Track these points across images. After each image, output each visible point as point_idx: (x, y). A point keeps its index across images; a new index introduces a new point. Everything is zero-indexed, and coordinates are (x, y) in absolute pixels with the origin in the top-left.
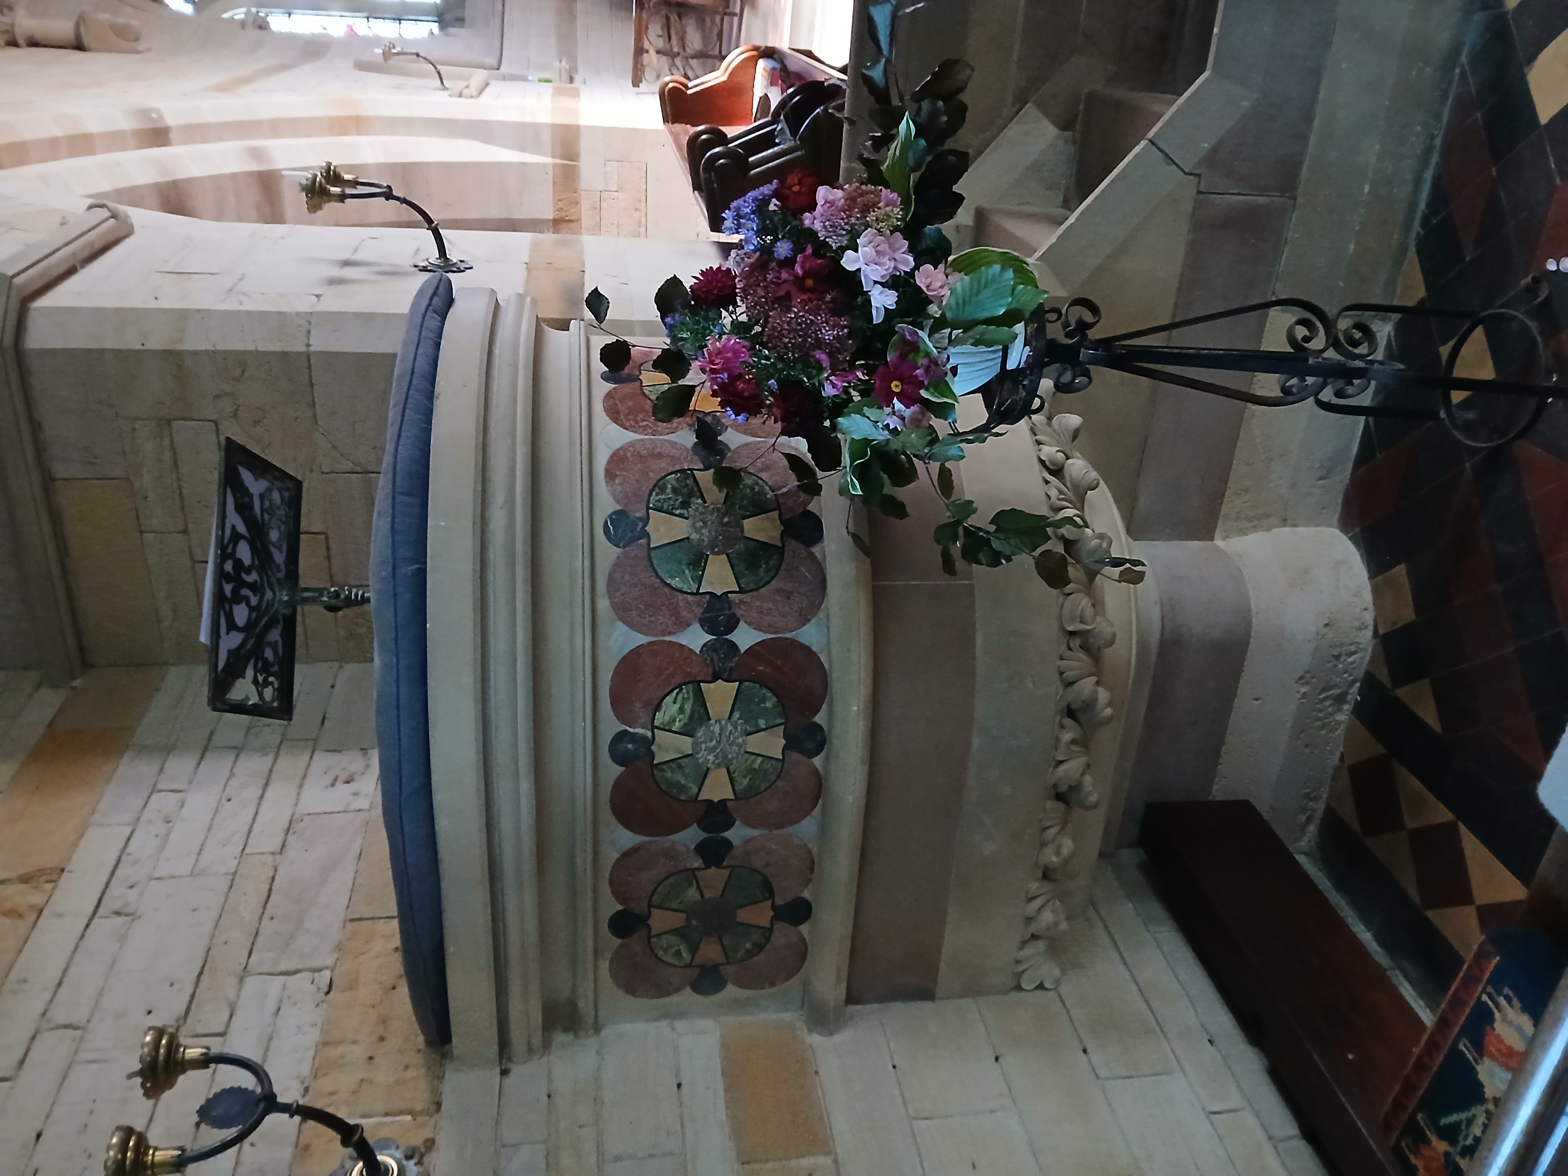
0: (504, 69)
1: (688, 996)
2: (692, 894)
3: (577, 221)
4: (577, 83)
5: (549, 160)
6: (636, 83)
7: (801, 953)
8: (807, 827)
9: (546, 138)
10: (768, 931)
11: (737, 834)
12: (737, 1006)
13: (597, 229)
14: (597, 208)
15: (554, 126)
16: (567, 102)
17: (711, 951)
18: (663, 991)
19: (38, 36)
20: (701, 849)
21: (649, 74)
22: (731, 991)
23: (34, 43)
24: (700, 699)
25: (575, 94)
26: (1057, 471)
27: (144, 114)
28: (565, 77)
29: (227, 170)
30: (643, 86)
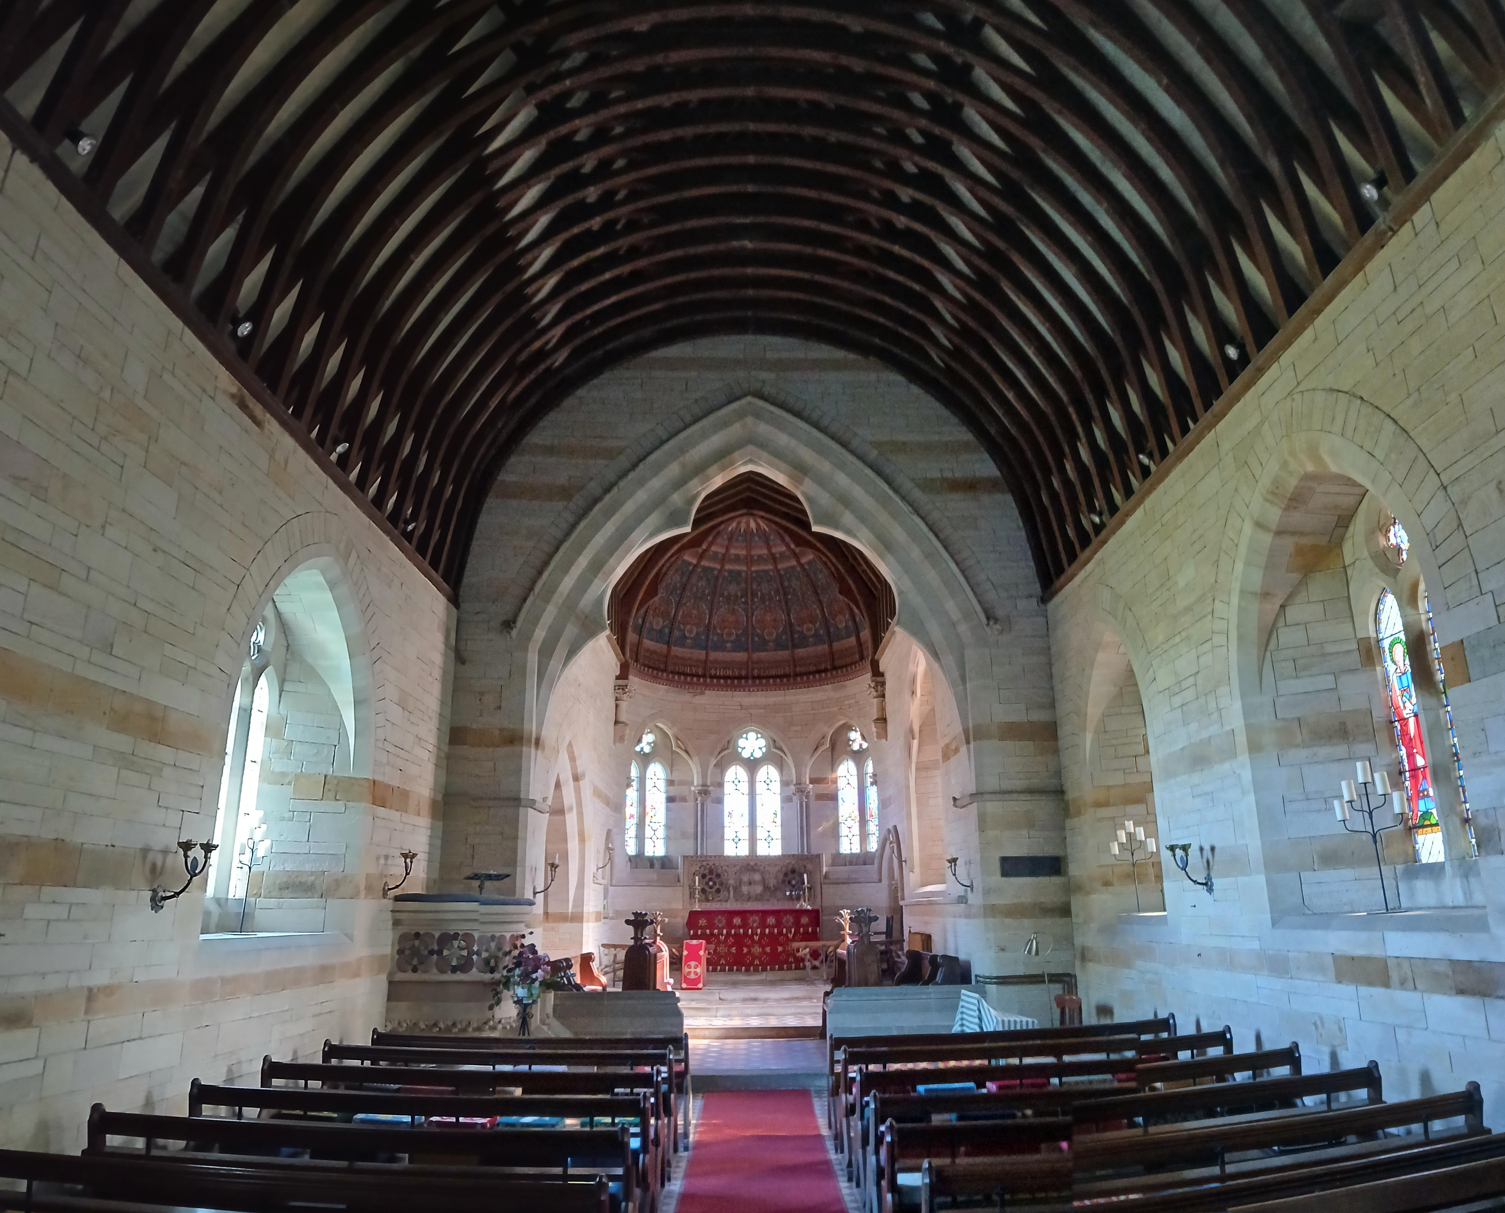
0: (611, 889)
1: (397, 948)
2: (422, 948)
3: (547, 922)
4: (603, 921)
5: (570, 911)
6: (603, 945)
7: (405, 971)
8: (435, 971)
9: (579, 910)
10: (410, 964)
11: (435, 956)
12: (393, 958)
13: (544, 930)
14: (553, 929)
15: (583, 913)
16: (593, 917)
17: (407, 952)
18: (399, 943)
19: (619, 708)
20: (433, 950)
21: (606, 951)
22: (397, 957)
23: (617, 706)
24: (464, 949)
25: (598, 919)
26: (500, 1022)
27: (583, 775)
28: (606, 915)
29: (564, 800)
30: (602, 949)
